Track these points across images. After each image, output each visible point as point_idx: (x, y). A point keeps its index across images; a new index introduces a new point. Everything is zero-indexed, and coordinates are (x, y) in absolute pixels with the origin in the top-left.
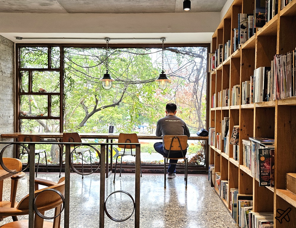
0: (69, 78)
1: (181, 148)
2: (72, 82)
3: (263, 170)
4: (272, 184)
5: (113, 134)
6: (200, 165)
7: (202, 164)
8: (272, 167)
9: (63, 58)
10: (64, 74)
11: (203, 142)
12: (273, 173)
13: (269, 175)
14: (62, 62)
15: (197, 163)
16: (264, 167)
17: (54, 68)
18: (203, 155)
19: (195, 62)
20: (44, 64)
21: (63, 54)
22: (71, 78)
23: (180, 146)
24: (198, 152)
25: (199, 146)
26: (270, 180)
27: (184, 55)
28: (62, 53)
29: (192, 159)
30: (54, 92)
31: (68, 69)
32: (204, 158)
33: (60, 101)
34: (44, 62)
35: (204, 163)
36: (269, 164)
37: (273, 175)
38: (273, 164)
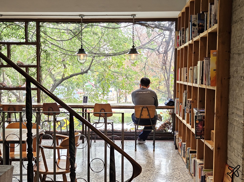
0: (45, 52)
1: (150, 117)
2: (48, 55)
3: (197, 129)
4: (203, 137)
5: (87, 104)
6: (168, 132)
7: (170, 131)
8: (203, 127)
9: (39, 33)
10: (40, 47)
11: (171, 111)
12: (204, 131)
13: (201, 132)
14: (38, 36)
15: (165, 130)
16: (198, 127)
17: (30, 42)
18: (171, 123)
19: (164, 34)
20: (22, 38)
21: (39, 29)
22: (46, 52)
23: (149, 115)
24: (166, 120)
25: (168, 115)
26: (202, 135)
27: (153, 28)
28: (38, 27)
29: (160, 127)
30: (31, 65)
31: (44, 42)
32: (172, 125)
33: (37, 73)
34: (22, 36)
35: (171, 130)
36: (201, 125)
37: (203, 132)
38: (204, 125)
